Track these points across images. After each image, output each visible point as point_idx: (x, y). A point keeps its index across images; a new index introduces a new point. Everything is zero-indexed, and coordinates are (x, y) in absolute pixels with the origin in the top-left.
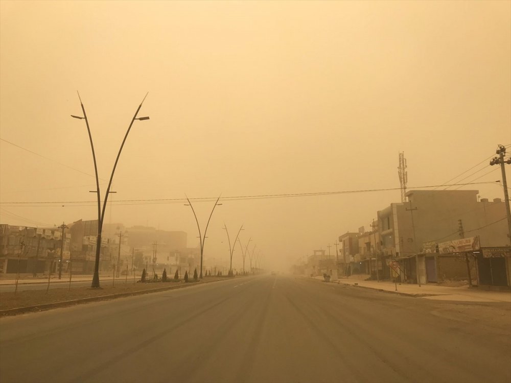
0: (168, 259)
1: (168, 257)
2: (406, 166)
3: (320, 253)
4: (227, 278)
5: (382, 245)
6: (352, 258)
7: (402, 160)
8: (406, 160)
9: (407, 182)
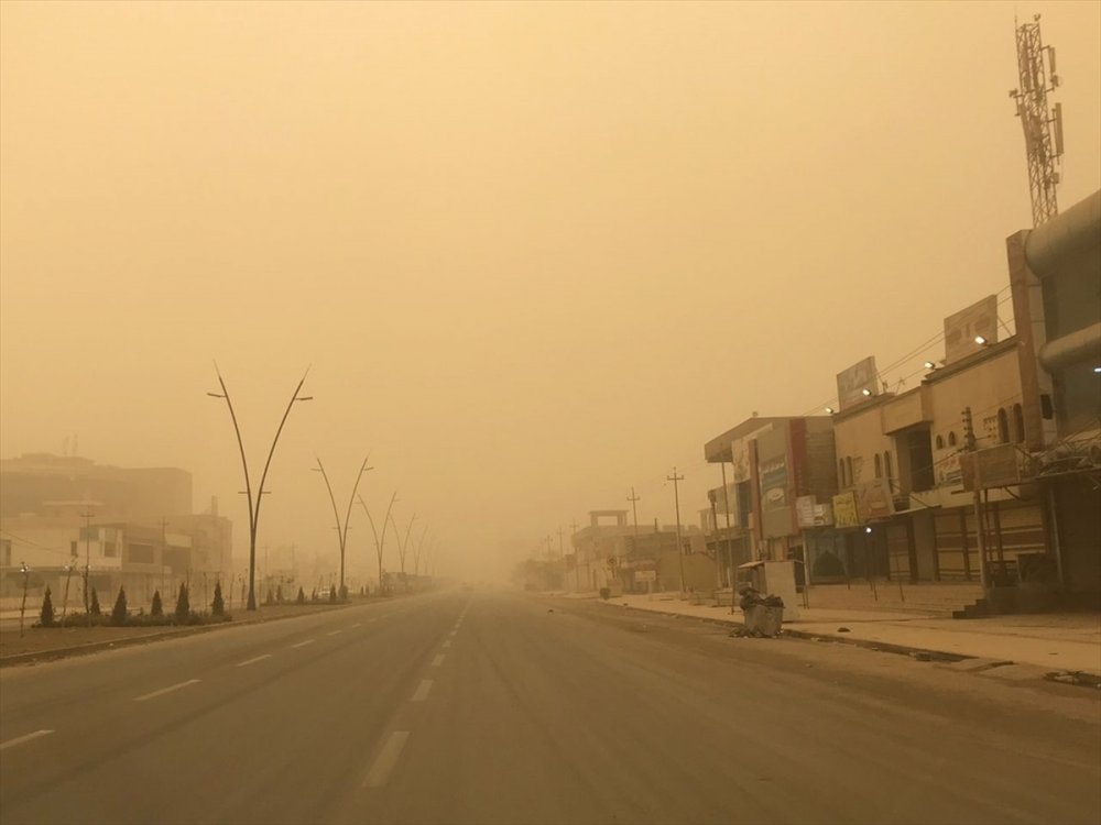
0: (74, 553)
1: (74, 545)
2: (1054, 80)
3: (612, 521)
4: (327, 607)
5: (1048, 415)
6: (820, 510)
7: (1031, 56)
8: (1051, 51)
9: (1060, 150)
